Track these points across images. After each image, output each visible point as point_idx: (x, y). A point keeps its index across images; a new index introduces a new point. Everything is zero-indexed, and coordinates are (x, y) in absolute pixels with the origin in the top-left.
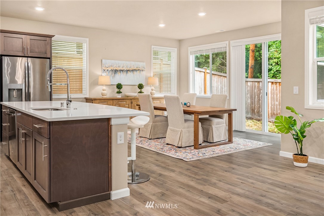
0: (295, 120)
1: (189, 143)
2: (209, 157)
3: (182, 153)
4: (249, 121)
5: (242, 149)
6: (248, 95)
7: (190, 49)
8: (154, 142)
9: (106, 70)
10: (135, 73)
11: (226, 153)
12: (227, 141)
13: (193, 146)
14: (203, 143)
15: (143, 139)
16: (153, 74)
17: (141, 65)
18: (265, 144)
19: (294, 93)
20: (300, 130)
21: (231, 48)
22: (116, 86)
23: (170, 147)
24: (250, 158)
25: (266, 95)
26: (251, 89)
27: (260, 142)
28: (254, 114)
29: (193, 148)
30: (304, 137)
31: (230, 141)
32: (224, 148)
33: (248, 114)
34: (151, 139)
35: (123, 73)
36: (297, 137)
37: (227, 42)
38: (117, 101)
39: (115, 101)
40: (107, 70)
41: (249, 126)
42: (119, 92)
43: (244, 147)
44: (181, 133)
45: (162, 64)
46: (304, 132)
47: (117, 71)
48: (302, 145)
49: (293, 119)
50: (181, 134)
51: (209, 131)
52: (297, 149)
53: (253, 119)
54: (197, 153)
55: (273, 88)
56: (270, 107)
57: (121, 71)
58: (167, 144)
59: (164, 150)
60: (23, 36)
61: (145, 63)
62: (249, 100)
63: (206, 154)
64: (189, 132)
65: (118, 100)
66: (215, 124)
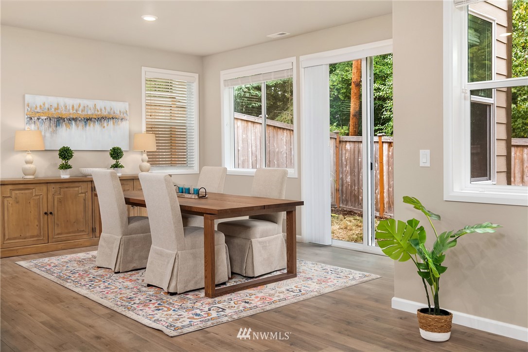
0: (422, 229)
1: (196, 283)
2: (230, 320)
3: (171, 312)
4: (347, 219)
5: (312, 294)
6: (347, 167)
7: (225, 75)
8: (121, 280)
9: (36, 118)
10: (105, 124)
11: (273, 306)
12: (285, 271)
13: (203, 288)
14: (229, 279)
15: (101, 272)
16: (147, 128)
17: (118, 107)
18: (366, 276)
19: (421, 165)
20: (433, 253)
21: (302, 70)
22: (58, 152)
23: (151, 293)
24: (326, 318)
25: (371, 169)
26: (352, 157)
27: (355, 272)
28: (357, 204)
29: (202, 294)
30: (442, 270)
31: (291, 272)
32: (273, 292)
33: (346, 205)
34: (118, 272)
35: (76, 124)
36: (426, 271)
37: (294, 59)
38: (58, 186)
39: (53, 185)
40: (38, 119)
41: (346, 228)
42: (65, 167)
43: (317, 286)
44: (177, 261)
45: (175, 106)
46: (441, 258)
47: (61, 121)
48: (438, 289)
49: (419, 226)
50: (176, 264)
51: (245, 252)
52: (428, 297)
53: (356, 213)
54: (206, 309)
55: (390, 153)
56: (385, 190)
57: (71, 120)
58: (149, 285)
59: (133, 302)
61: (127, 104)
62: (349, 177)
63: (228, 311)
64: (195, 256)
65: (59, 184)
66: (258, 235)
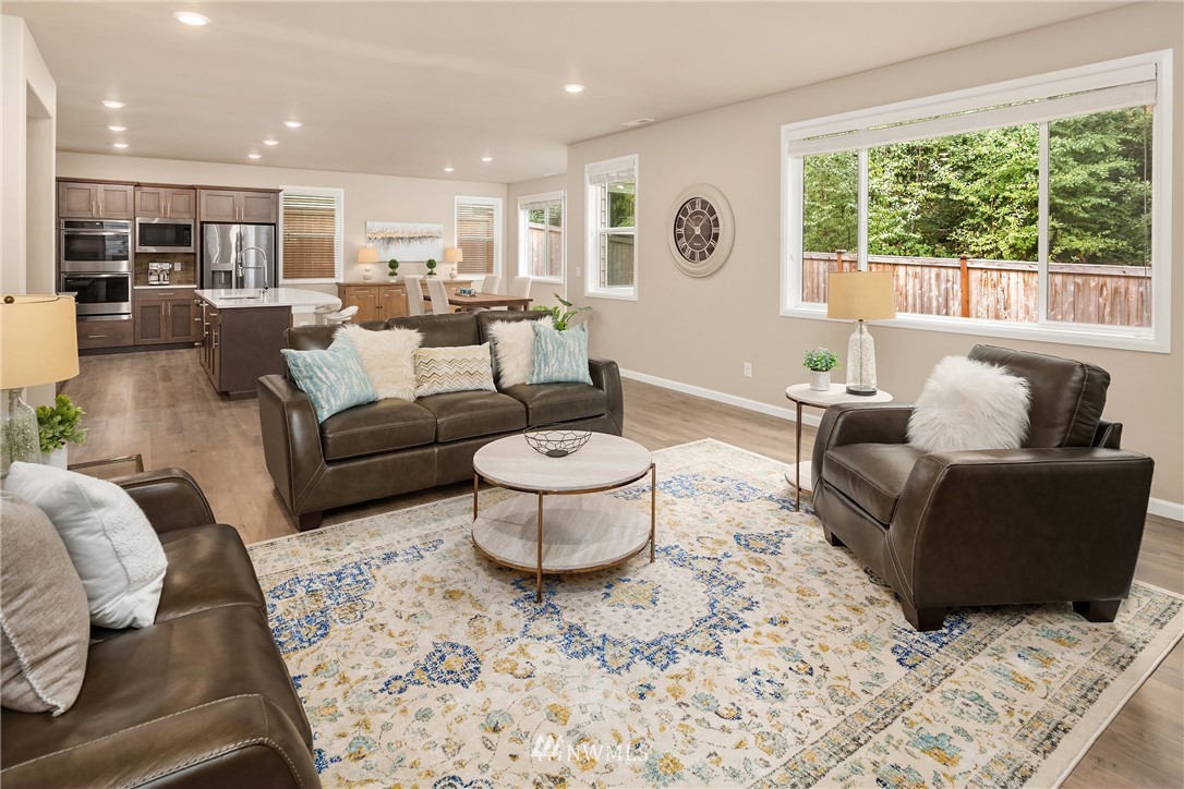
7: (520, 199)
10: (424, 241)
16: (458, 244)
17: (434, 228)
22: (387, 263)
35: (402, 242)
38: (387, 288)
39: (383, 288)
40: (375, 239)
42: (392, 274)
47: (391, 240)
57: (398, 239)
60: (235, 193)
61: (441, 226)
